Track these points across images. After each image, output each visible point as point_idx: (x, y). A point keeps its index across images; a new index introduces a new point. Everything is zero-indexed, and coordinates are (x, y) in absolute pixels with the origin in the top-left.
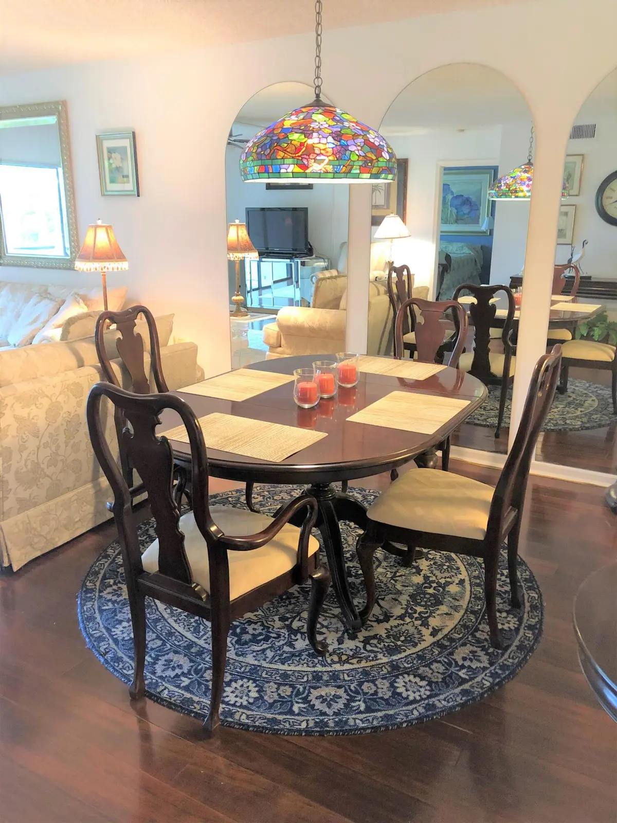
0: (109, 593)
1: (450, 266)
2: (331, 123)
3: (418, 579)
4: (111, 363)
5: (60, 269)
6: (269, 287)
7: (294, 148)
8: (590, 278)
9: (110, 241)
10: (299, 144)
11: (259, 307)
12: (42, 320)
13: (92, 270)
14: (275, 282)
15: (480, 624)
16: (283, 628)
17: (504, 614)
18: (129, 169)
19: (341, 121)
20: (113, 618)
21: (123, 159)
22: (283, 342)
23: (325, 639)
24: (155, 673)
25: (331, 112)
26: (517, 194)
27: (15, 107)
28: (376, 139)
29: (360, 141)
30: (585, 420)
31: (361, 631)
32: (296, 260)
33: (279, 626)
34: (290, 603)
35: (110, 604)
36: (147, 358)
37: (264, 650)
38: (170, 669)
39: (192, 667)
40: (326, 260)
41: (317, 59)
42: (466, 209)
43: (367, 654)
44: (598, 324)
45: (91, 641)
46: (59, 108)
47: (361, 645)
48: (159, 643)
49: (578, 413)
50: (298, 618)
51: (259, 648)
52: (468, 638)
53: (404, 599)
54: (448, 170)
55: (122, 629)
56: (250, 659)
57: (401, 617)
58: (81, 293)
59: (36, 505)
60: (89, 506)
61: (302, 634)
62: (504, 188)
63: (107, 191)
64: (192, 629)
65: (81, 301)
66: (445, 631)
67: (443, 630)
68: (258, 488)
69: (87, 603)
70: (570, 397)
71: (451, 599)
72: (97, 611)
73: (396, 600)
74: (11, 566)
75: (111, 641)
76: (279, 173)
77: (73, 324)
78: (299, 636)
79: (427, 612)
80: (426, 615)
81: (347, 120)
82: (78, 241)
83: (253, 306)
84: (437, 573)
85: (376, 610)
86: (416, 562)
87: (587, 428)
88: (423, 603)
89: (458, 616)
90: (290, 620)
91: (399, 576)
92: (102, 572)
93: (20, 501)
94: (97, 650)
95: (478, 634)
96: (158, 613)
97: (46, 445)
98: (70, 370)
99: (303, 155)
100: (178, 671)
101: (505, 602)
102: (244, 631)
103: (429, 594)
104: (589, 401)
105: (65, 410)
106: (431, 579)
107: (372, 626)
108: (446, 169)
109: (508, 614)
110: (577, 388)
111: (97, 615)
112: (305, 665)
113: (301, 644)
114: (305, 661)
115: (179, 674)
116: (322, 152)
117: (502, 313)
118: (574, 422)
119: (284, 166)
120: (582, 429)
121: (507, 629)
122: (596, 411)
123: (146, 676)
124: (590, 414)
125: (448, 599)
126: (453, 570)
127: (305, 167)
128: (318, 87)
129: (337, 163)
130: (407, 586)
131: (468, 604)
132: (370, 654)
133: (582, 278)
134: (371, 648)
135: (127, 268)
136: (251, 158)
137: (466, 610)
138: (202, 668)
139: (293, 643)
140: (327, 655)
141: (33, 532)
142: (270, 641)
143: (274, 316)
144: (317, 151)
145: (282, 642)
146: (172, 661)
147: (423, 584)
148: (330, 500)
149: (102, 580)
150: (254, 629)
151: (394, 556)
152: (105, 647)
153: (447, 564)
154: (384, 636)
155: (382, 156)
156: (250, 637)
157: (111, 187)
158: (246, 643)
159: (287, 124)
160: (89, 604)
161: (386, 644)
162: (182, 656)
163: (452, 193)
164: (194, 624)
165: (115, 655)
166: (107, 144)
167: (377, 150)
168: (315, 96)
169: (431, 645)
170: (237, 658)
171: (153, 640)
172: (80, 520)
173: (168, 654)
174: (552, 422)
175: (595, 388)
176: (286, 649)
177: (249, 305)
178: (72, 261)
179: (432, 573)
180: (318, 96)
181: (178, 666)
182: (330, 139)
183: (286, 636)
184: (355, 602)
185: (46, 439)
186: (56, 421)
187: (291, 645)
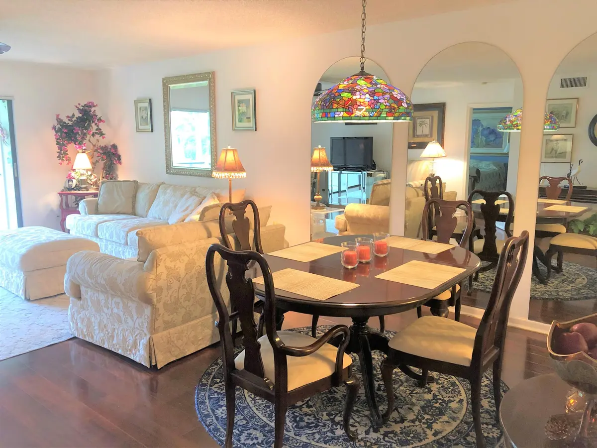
0: (216, 387)
1: (479, 178)
2: (369, 85)
3: (429, 397)
4: (228, 236)
5: (204, 176)
6: (345, 191)
7: (344, 102)
8: (585, 187)
9: (235, 159)
10: (347, 99)
11: (338, 204)
12: (190, 209)
13: (223, 178)
14: (349, 188)
15: (471, 431)
16: (328, 420)
17: (490, 427)
18: (251, 114)
19: (376, 84)
20: (217, 403)
21: (248, 107)
22: (348, 228)
23: (357, 430)
24: (240, 441)
25: (370, 78)
26: (518, 128)
27: (184, 76)
28: (399, 95)
29: (387, 96)
30: (574, 293)
31: (382, 427)
32: (363, 173)
33: (326, 419)
34: (335, 405)
35: (216, 394)
36: (252, 234)
37: (314, 433)
38: (250, 439)
39: (264, 439)
40: (385, 172)
41: (362, 46)
42: (492, 138)
43: (385, 443)
44: (593, 222)
45: (201, 416)
46: (210, 77)
47: (382, 437)
48: (245, 422)
49: (569, 288)
50: (339, 415)
51: (310, 432)
52: (460, 440)
53: (416, 409)
54: (476, 110)
55: (222, 411)
56: (304, 439)
57: (413, 421)
58: (216, 192)
59: (175, 326)
60: (209, 330)
61: (341, 425)
62: (508, 123)
63: (236, 127)
64: (267, 415)
65: (216, 197)
66: (444, 434)
67: (442, 433)
68: (322, 327)
69: (202, 393)
70: (564, 275)
71: (451, 412)
72: (207, 398)
73: (411, 409)
74: (156, 365)
75: (214, 418)
76: (334, 117)
77: (207, 211)
78: (339, 426)
79: (432, 419)
80: (431, 421)
81: (380, 84)
82: (216, 159)
83: (333, 204)
84: (443, 393)
85: (395, 415)
86: (429, 385)
87: (576, 299)
88: (430, 413)
89: (454, 424)
90: (334, 416)
91: (415, 393)
92: (213, 374)
93: (165, 322)
94: (204, 423)
95: (468, 438)
96: (246, 402)
97: (184, 286)
98: (202, 239)
99: (349, 107)
100: (255, 441)
101: (492, 418)
102: (302, 420)
103: (435, 407)
104: (580, 280)
105: (197, 265)
106: (438, 397)
107: (391, 425)
108: (474, 109)
109: (493, 427)
110: (571, 270)
111: (207, 401)
112: (341, 446)
113: (340, 432)
114: (341, 443)
115: (256, 443)
116: (362, 104)
117: (504, 211)
118: (565, 294)
119: (337, 113)
120: (571, 300)
121: (491, 437)
122: (585, 287)
123: (234, 442)
124: (580, 289)
125: (449, 411)
126: (456, 393)
127: (351, 113)
128: (363, 63)
129: (371, 110)
130: (420, 401)
131: (464, 416)
132: (387, 443)
133: (574, 187)
134: (389, 440)
135: (245, 177)
136: (318, 108)
137: (462, 420)
138: (271, 441)
139: (335, 431)
140: (357, 441)
141: (172, 343)
142: (318, 428)
143: (343, 210)
144: (358, 103)
145: (326, 430)
146: (252, 434)
147: (432, 400)
148: (366, 334)
149: (212, 380)
150: (309, 419)
151: (413, 379)
152: (209, 421)
153: (452, 388)
154: (399, 432)
155: (402, 105)
156: (305, 424)
157: (239, 124)
158: (302, 428)
159: (341, 87)
160: (203, 393)
161: (399, 438)
162: (258, 432)
163: (482, 126)
164: (268, 412)
165: (216, 426)
166: (238, 98)
167: (399, 102)
168: (361, 68)
169: (432, 442)
170: (295, 437)
171: (241, 420)
172: (202, 339)
173: (249, 429)
174: (547, 293)
175: (586, 270)
176: (329, 434)
177: (330, 203)
178: (211, 172)
179: (439, 393)
180: (362, 68)
181: (255, 438)
182: (367, 96)
183: (330, 426)
184: (381, 408)
185: (184, 282)
186: (191, 271)
187: (333, 432)
